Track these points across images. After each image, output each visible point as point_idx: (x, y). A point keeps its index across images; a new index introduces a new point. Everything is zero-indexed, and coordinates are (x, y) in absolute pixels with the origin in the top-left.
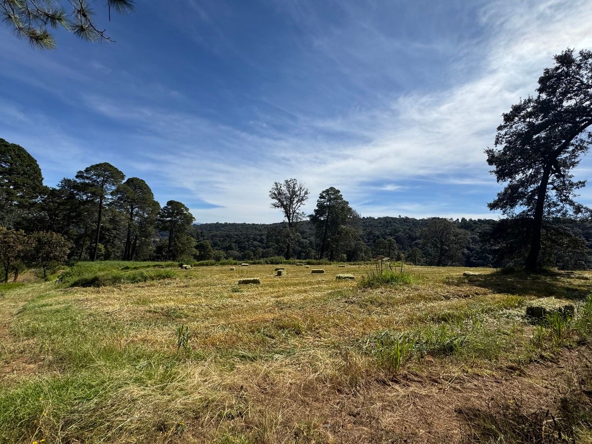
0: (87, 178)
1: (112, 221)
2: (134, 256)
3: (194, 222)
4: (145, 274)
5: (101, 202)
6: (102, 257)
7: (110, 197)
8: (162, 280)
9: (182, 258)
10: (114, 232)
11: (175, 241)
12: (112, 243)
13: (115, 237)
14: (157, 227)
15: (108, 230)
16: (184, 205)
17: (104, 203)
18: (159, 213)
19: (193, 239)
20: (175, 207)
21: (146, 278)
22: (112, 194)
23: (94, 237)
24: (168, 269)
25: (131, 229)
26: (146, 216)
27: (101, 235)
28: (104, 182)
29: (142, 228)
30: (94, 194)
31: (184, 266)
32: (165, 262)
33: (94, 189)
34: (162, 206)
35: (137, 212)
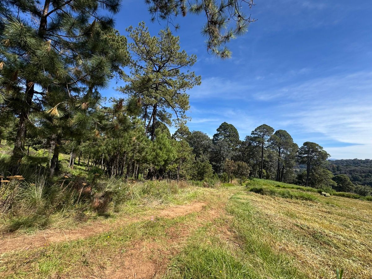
0: (256, 134)
1: (269, 157)
2: (283, 179)
3: (329, 158)
4: (291, 193)
5: (263, 146)
6: (265, 177)
7: (267, 143)
8: (304, 201)
9: (320, 186)
10: (270, 163)
11: (312, 172)
12: (270, 170)
13: (271, 166)
14: (297, 161)
15: (267, 162)
16: (318, 145)
17: (264, 147)
18: (298, 151)
19: (329, 172)
20: (310, 147)
21: (291, 196)
22: (268, 141)
23: (261, 166)
24: (309, 193)
25: (280, 162)
26: (289, 153)
27: (264, 165)
28: (264, 135)
29: (287, 161)
30: (259, 142)
31: (323, 193)
32: (306, 186)
33: (259, 139)
34: (300, 147)
35: (283, 151)
